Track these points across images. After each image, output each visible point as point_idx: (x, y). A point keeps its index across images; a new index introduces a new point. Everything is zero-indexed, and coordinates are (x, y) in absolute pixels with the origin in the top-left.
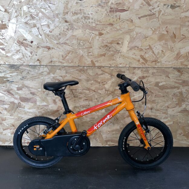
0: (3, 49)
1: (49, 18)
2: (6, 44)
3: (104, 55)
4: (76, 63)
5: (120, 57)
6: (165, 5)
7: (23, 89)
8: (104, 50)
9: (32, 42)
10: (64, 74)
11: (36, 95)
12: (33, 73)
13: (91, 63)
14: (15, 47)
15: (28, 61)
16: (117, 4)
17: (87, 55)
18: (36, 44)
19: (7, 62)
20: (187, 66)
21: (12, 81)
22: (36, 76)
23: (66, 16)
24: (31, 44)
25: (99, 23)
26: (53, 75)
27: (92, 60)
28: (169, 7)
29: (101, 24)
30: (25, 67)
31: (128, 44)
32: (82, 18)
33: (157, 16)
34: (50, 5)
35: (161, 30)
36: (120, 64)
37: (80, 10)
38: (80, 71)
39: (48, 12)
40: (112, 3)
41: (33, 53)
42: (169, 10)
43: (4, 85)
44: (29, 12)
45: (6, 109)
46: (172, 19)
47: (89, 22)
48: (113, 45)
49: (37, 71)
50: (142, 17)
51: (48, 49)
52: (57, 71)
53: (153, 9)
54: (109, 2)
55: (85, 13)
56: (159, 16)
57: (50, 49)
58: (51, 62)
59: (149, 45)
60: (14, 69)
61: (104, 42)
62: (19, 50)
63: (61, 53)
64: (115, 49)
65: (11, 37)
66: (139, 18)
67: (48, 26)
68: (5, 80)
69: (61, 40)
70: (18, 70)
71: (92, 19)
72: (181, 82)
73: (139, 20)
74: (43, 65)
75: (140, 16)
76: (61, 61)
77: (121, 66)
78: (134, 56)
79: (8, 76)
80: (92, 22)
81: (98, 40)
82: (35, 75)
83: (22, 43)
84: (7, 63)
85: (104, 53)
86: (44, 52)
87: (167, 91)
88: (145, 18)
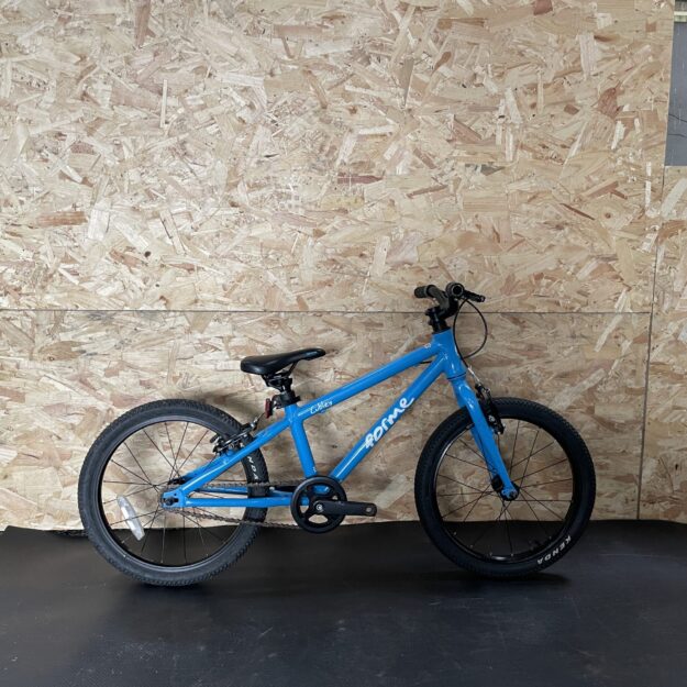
0: (75, 273)
1: (192, 197)
2: (81, 260)
3: (329, 283)
4: (257, 303)
5: (368, 289)
6: (467, 166)
7: (121, 373)
8: (329, 272)
9: (147, 254)
10: (229, 333)
11: (155, 387)
12: (147, 331)
13: (295, 302)
14: (105, 266)
15: (135, 300)
16: (354, 164)
17: (285, 282)
18: (159, 258)
19: (81, 303)
20: (534, 308)
21: (92, 351)
22: (154, 339)
23: (233, 193)
24: (145, 260)
25: (313, 207)
26: (199, 336)
27: (298, 297)
28: (479, 169)
29: (318, 209)
30: (128, 315)
31: (387, 257)
32: (272, 197)
33: (451, 190)
34: (192, 166)
35: (463, 222)
36: (370, 305)
37: (268, 178)
38: (269, 323)
39: (188, 184)
40: (343, 163)
41: (150, 281)
42: (479, 177)
43: (72, 362)
44: (143, 182)
45: (73, 427)
46: (488, 197)
47: (290, 206)
48: (349, 258)
49: (158, 325)
50: (415, 193)
51: (189, 270)
52: (212, 324)
53: (441, 175)
54: (335, 160)
55: (278, 186)
56: (455, 191)
57: (193, 269)
58: (196, 301)
59: (438, 258)
60: (100, 322)
61: (328, 251)
62: (115, 274)
63: (221, 281)
64: (356, 269)
65: (96, 243)
66: (410, 196)
67: (190, 216)
68: (74, 349)
69: (220, 248)
70: (110, 324)
71: (297, 198)
72: (523, 347)
73: (408, 200)
74: (174, 311)
75: (410, 191)
76: (221, 299)
77: (371, 309)
78: (402, 286)
79: (83, 339)
80: (297, 206)
81: (313, 247)
82: (154, 336)
83: (123, 257)
84: (81, 308)
85: (329, 278)
86: (178, 279)
87: (490, 373)
88: (423, 197)
